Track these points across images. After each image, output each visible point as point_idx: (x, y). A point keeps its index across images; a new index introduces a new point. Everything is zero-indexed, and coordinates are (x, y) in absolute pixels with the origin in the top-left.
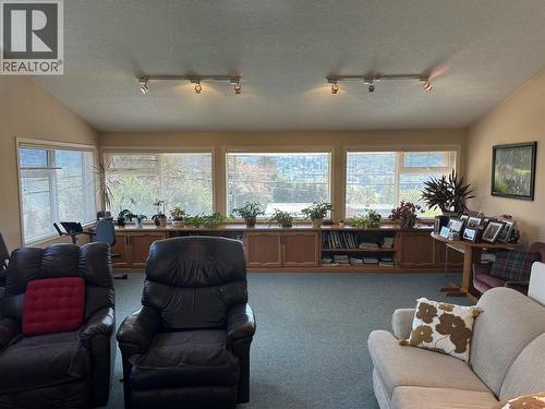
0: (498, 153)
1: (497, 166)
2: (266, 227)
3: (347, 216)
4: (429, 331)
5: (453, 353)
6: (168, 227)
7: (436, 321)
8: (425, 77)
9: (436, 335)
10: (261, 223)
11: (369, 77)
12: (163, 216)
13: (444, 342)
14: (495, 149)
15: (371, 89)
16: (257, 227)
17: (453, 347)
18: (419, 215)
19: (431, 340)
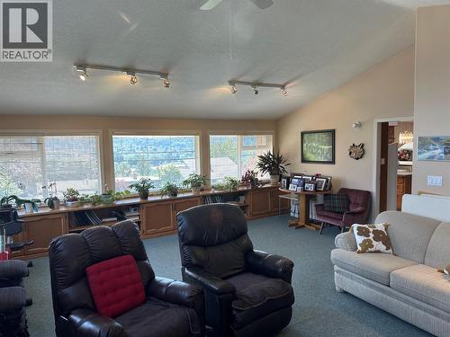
0: (306, 136)
1: (305, 145)
2: (159, 198)
3: (212, 184)
4: (370, 241)
5: (386, 251)
6: (63, 209)
7: (372, 235)
8: (283, 87)
9: (374, 243)
10: (152, 195)
11: (255, 84)
12: (56, 198)
13: (379, 246)
14: (303, 134)
15: (257, 93)
16: (150, 199)
17: (384, 247)
18: (260, 178)
19: (373, 246)
